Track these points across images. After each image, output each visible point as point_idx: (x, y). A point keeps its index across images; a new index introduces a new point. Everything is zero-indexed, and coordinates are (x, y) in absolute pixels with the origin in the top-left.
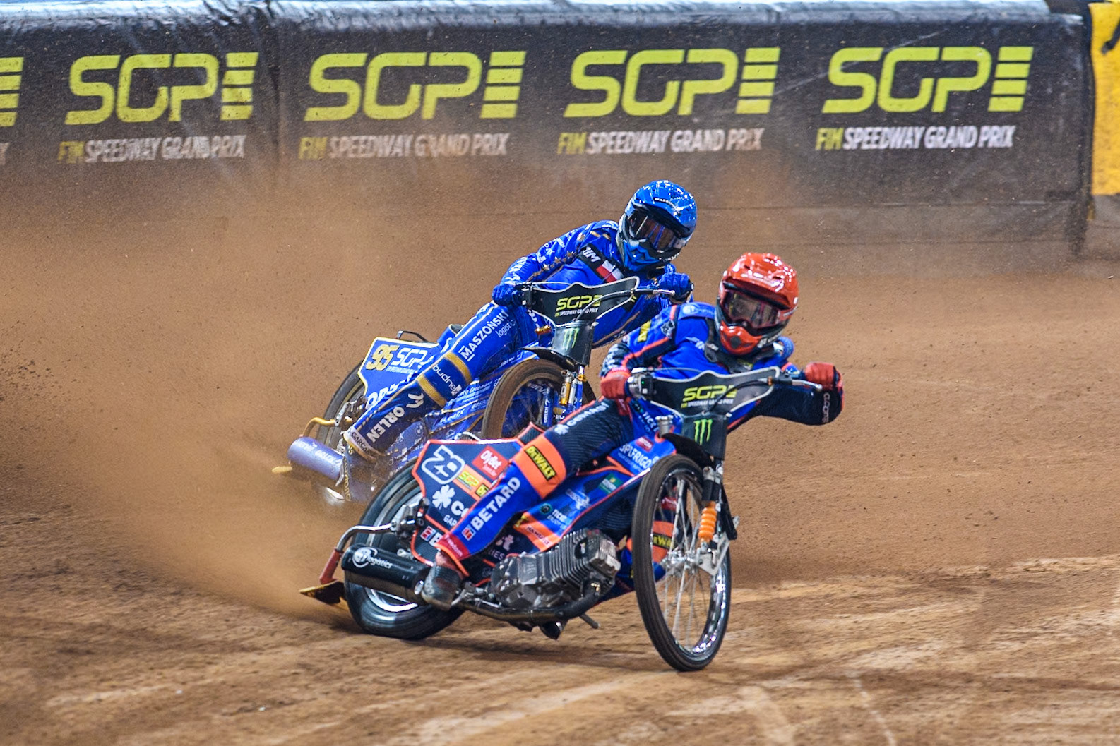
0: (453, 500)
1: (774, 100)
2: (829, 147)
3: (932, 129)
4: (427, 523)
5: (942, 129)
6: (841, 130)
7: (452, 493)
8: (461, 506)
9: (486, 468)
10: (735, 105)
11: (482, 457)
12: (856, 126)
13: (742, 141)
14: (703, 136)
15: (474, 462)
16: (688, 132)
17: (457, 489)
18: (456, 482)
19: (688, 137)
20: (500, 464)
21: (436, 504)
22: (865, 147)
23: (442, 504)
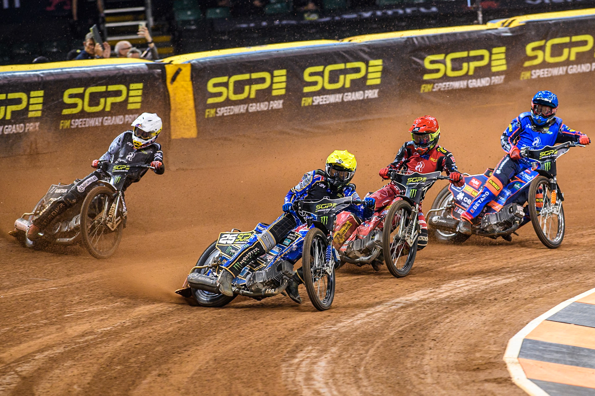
0: (464, 197)
1: (43, 111)
2: (65, 127)
3: (106, 118)
4: (456, 206)
5: (110, 118)
6: (69, 121)
7: (463, 194)
8: (467, 199)
9: (474, 185)
10: (27, 114)
11: (472, 181)
12: (75, 119)
13: (31, 128)
14: (16, 127)
15: (469, 184)
16: (10, 126)
17: (465, 193)
18: (464, 191)
19: (10, 128)
20: (478, 183)
21: (458, 199)
22: (80, 126)
23: (460, 199)
